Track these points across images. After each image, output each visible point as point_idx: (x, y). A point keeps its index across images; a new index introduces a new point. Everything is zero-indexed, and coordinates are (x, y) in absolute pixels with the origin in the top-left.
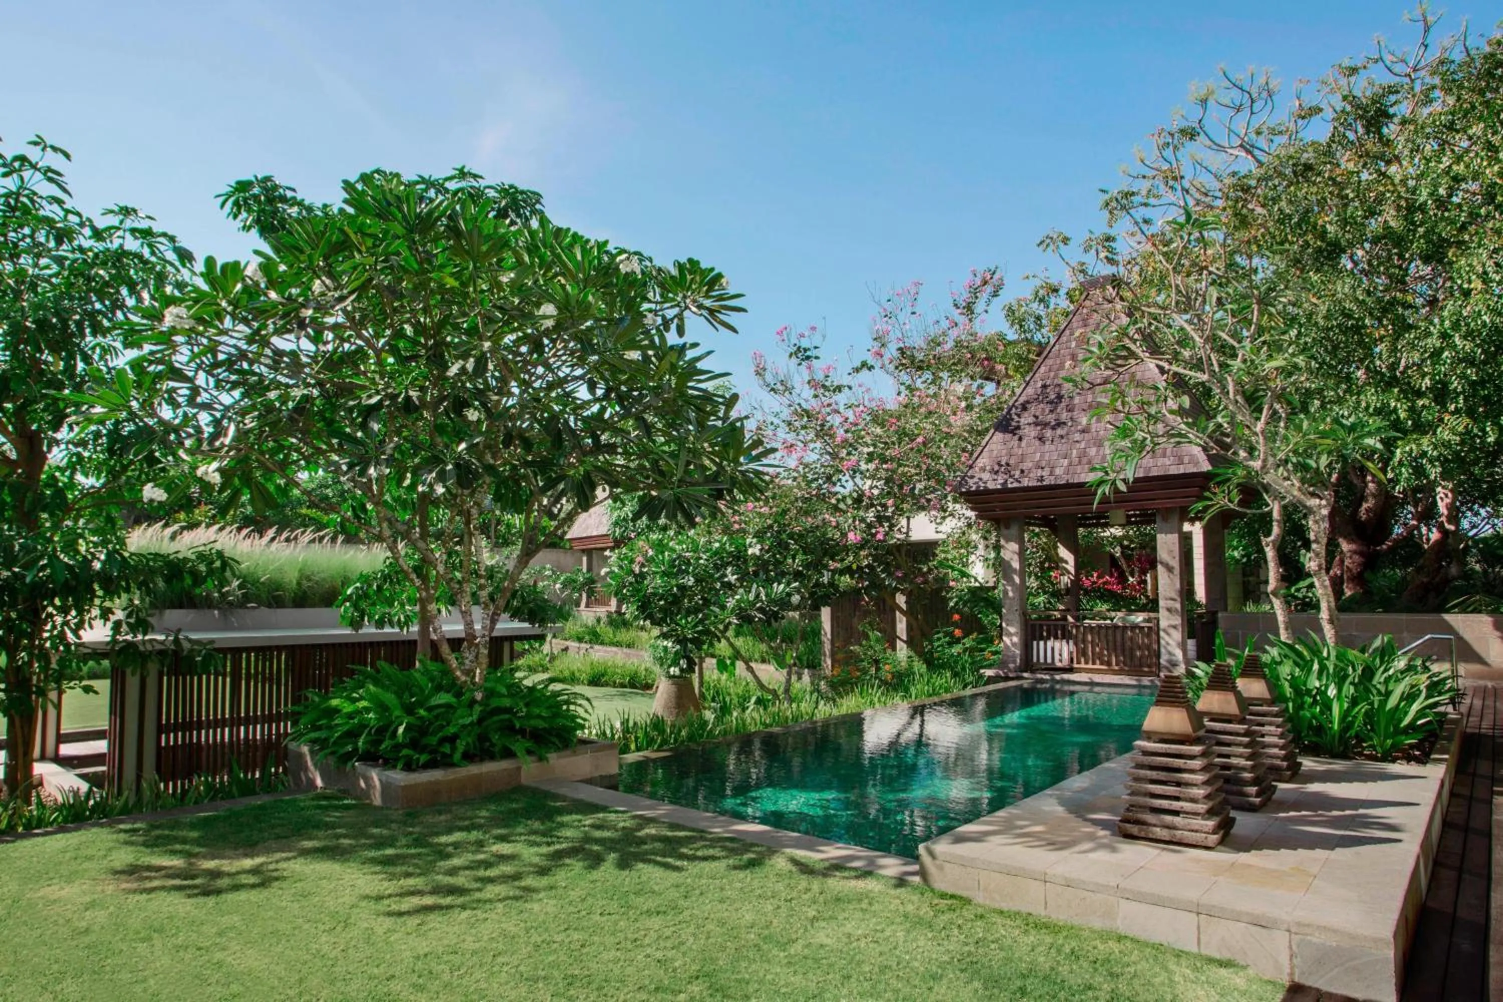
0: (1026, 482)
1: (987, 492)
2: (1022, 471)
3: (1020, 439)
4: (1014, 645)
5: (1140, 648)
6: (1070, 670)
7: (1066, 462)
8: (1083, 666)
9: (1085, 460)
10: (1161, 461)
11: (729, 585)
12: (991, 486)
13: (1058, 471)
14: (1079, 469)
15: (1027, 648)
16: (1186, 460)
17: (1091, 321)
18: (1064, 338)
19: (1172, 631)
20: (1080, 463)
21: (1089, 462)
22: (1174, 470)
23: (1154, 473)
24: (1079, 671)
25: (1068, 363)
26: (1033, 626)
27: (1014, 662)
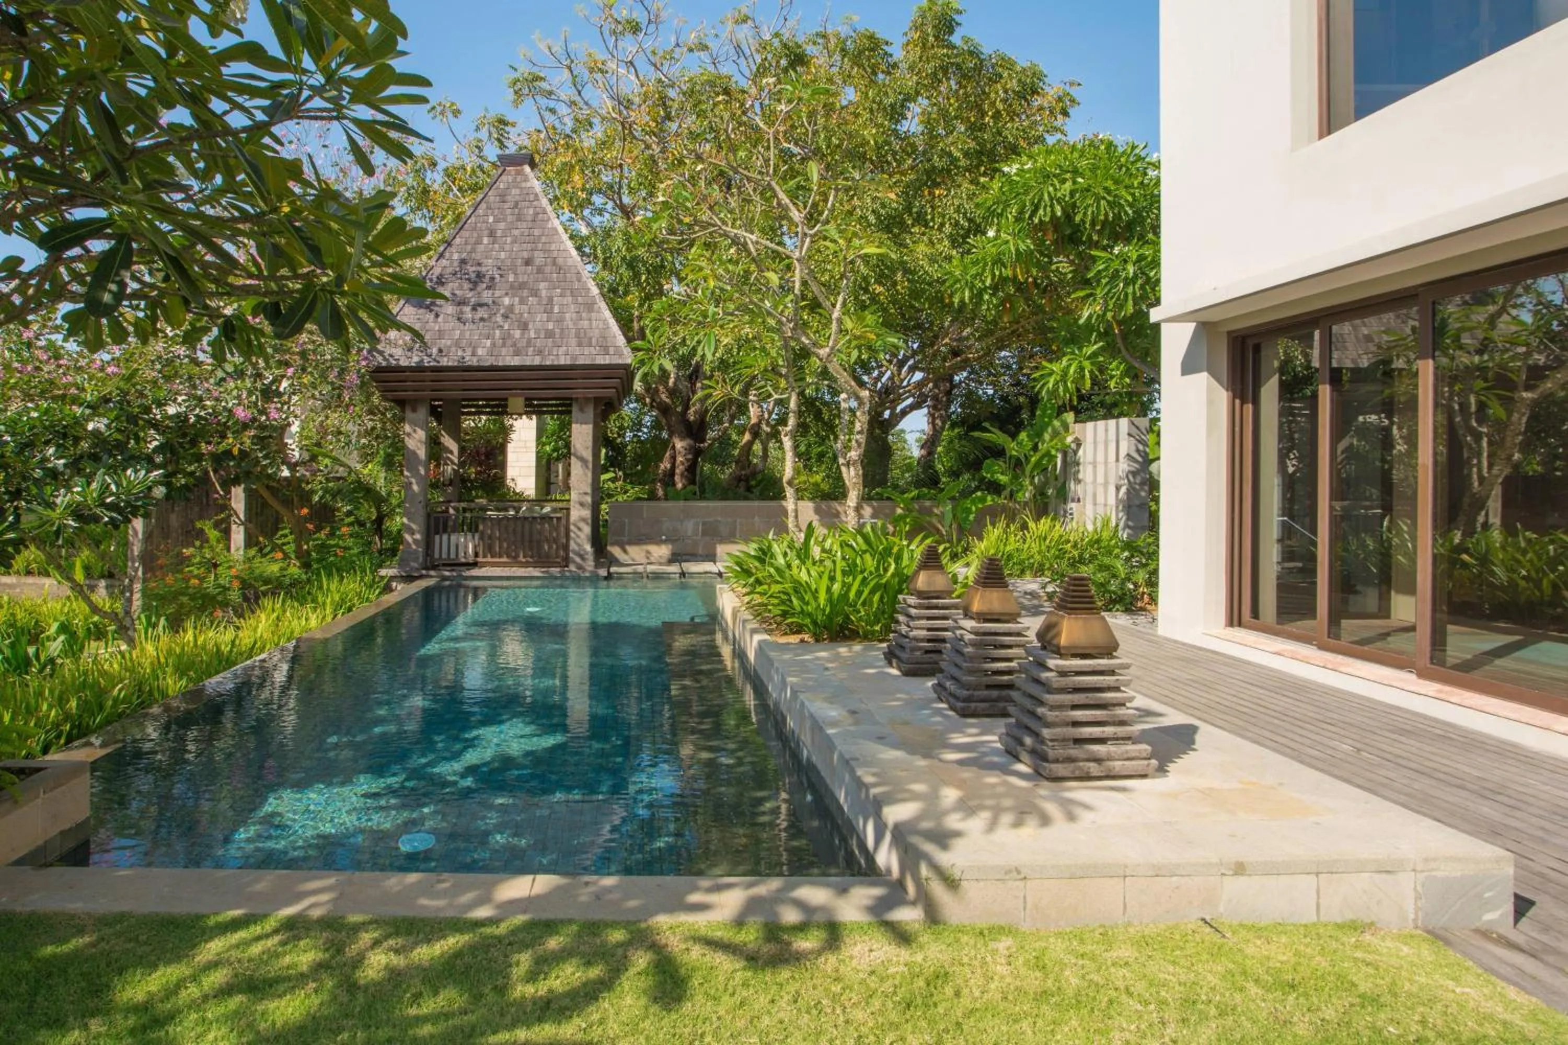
0: (444, 362)
1: (399, 369)
2: (440, 351)
3: (437, 316)
4: (415, 541)
5: (547, 541)
6: (475, 565)
7: (488, 343)
8: (489, 559)
9: (509, 342)
10: (587, 351)
11: (54, 474)
12: (404, 363)
13: (480, 352)
14: (504, 351)
15: (428, 544)
16: (612, 350)
17: (509, 198)
18: (480, 211)
19: (582, 525)
20: (504, 345)
21: (514, 345)
22: (600, 360)
23: (581, 361)
24: (484, 565)
25: (485, 240)
26: (437, 519)
27: (417, 559)
